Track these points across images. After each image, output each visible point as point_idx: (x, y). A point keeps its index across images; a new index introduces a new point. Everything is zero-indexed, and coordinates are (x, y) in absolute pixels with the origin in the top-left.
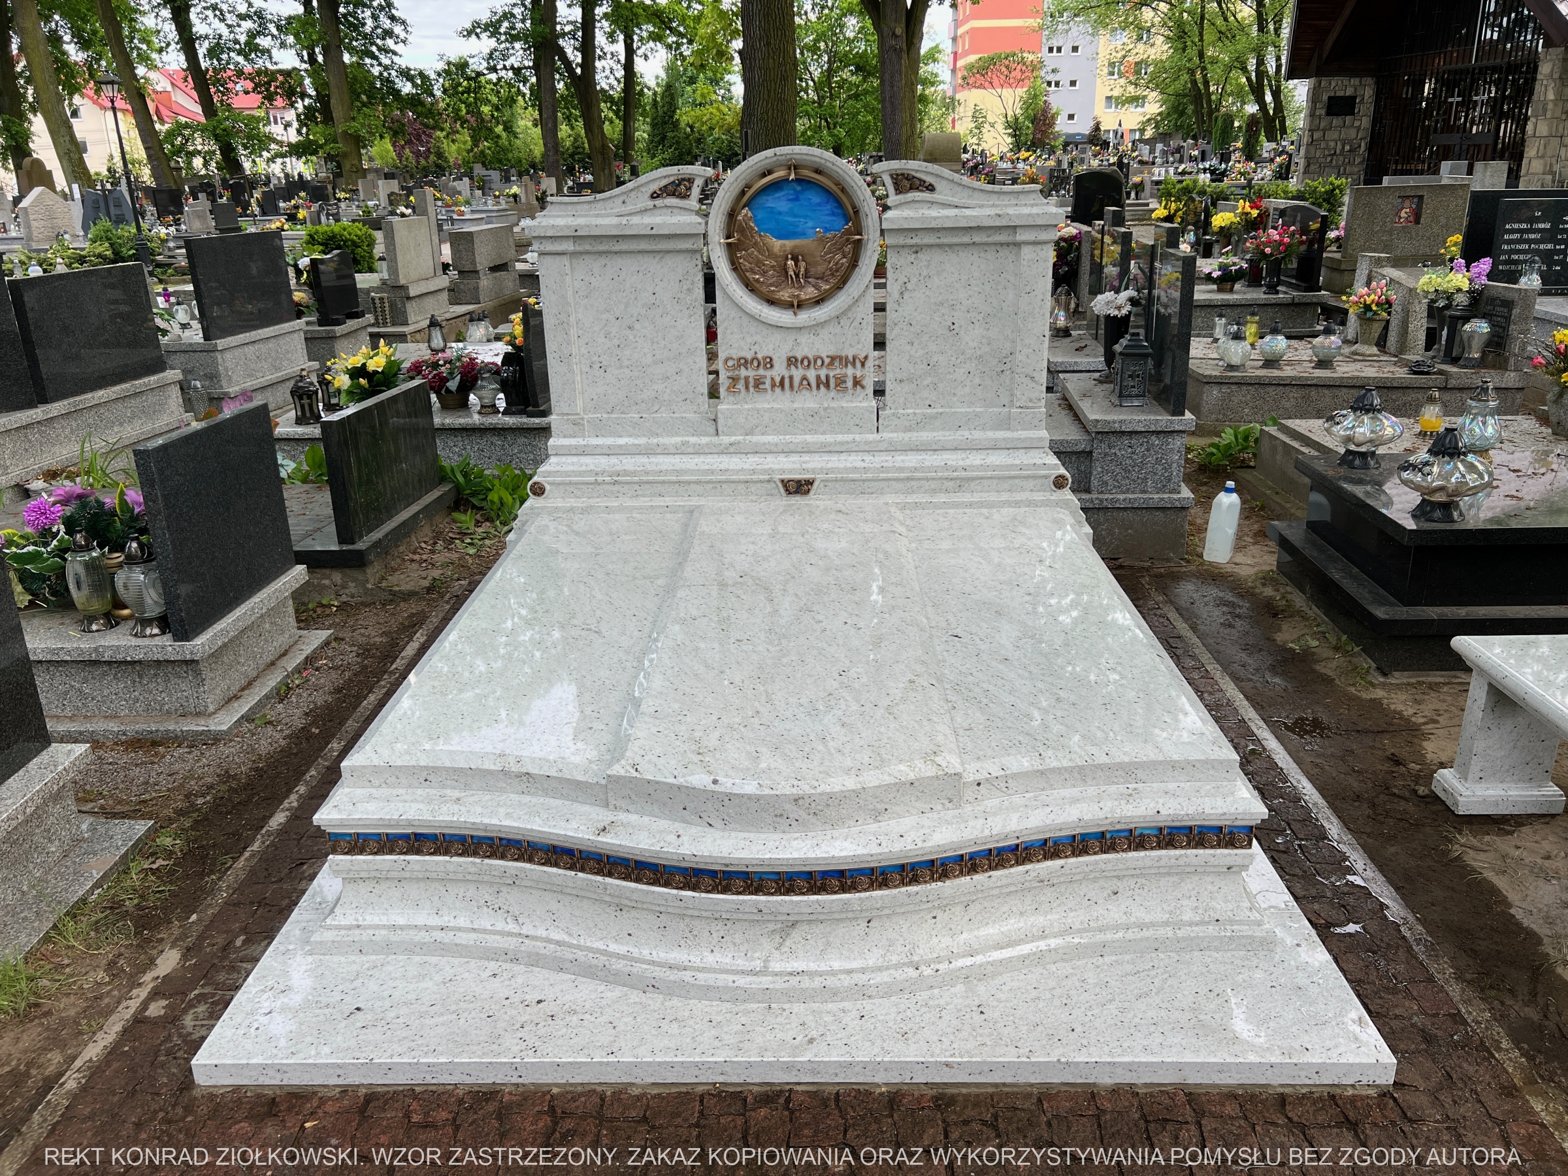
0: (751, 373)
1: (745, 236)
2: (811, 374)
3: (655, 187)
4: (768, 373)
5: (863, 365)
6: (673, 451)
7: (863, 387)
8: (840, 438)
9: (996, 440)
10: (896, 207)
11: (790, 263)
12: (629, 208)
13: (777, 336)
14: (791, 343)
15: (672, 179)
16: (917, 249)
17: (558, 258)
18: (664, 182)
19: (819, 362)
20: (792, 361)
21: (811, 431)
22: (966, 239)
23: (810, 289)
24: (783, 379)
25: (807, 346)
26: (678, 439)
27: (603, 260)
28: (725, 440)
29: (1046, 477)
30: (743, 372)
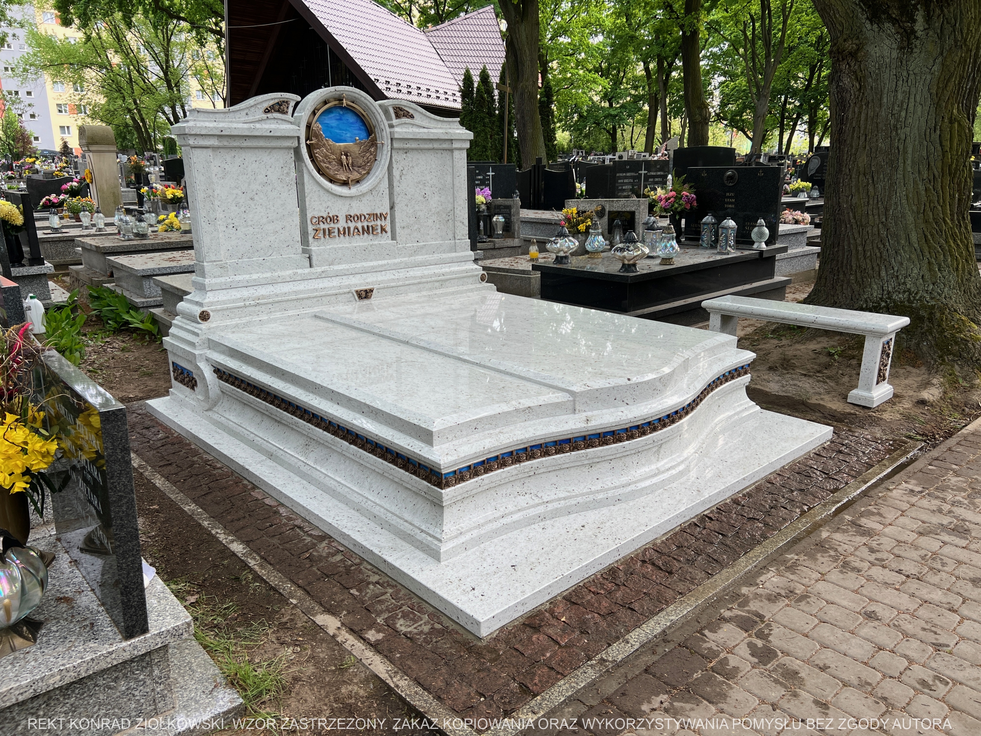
0: (326, 226)
1: (319, 141)
2: (359, 225)
3: (266, 105)
4: (336, 226)
5: (385, 218)
6: (288, 279)
7: (386, 232)
8: (380, 263)
9: (453, 258)
10: (397, 126)
11: (344, 157)
12: (251, 118)
13: (340, 202)
14: (347, 206)
15: (276, 101)
16: (406, 151)
17: (205, 150)
18: (272, 103)
19: (363, 218)
20: (349, 218)
21: (365, 260)
22: (430, 146)
23: (356, 173)
24: (344, 228)
25: (357, 208)
26: (291, 272)
27: (233, 153)
28: (319, 270)
29: (477, 275)
30: (322, 226)
